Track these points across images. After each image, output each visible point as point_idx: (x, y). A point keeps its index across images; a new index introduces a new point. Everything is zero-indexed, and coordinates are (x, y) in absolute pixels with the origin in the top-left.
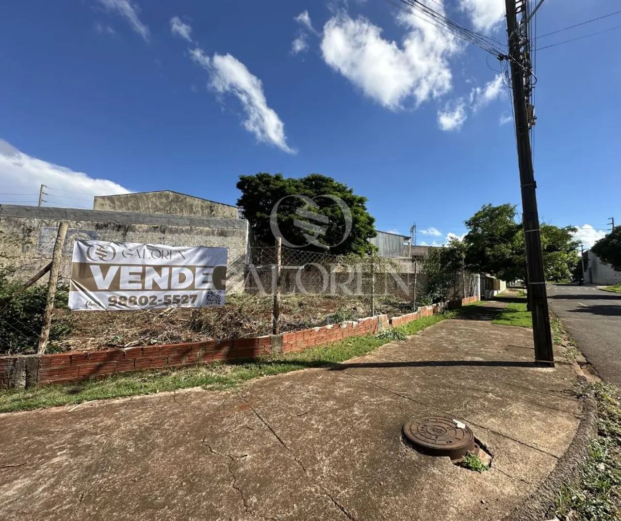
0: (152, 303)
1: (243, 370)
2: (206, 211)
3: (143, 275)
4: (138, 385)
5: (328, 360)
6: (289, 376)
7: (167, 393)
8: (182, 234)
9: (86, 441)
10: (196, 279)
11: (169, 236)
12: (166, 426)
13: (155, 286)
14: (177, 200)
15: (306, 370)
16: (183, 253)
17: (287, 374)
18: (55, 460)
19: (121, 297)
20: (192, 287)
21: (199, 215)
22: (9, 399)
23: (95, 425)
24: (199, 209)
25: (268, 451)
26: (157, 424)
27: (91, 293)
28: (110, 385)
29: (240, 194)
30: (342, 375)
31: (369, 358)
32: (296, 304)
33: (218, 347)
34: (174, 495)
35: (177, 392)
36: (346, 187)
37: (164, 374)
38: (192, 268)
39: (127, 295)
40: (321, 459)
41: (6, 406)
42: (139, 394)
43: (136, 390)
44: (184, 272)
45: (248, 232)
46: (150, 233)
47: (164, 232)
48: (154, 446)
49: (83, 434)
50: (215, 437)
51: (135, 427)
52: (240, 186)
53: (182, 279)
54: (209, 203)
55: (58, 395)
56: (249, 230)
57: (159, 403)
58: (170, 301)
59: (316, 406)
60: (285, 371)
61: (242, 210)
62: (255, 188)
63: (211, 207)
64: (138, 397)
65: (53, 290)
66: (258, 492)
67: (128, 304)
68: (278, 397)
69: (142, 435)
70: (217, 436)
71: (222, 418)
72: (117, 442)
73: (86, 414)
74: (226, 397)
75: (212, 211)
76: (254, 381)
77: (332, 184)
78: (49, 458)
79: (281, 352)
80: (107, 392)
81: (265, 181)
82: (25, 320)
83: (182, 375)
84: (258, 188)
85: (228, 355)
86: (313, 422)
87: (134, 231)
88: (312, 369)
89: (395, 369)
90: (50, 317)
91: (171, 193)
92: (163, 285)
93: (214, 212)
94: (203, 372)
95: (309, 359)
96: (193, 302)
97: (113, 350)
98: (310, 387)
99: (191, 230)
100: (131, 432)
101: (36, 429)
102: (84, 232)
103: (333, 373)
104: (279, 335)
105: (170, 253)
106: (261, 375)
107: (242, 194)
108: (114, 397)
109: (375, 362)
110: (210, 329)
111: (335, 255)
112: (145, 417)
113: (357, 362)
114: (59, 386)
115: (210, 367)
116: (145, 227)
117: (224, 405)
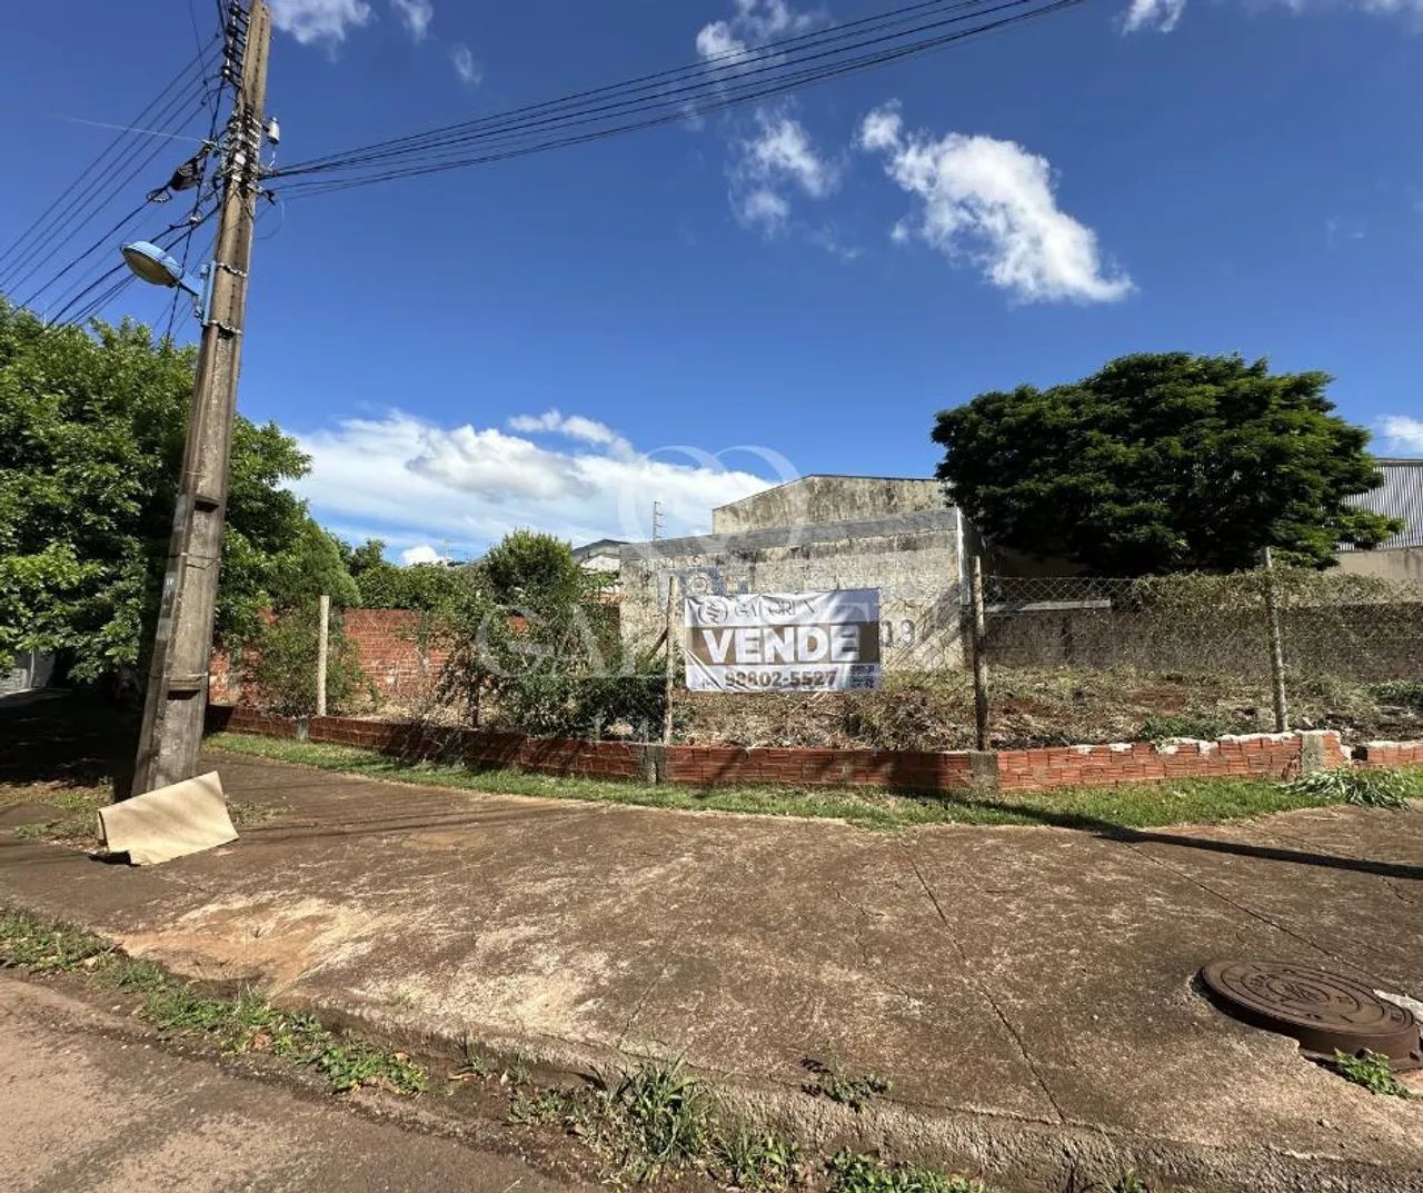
0: (775, 684)
1: (916, 807)
2: (881, 500)
3: (762, 640)
4: (764, 801)
5: (1101, 818)
6: (1000, 832)
7: (799, 819)
8: (837, 556)
9: (709, 849)
10: (833, 646)
11: (816, 562)
12: (790, 856)
13: (778, 660)
14: (828, 489)
15: (1042, 828)
16: (811, 604)
17: (998, 828)
18: (683, 859)
19: (739, 674)
20: (828, 659)
21: (867, 513)
22: (644, 792)
23: (718, 835)
24: (867, 499)
25: (916, 919)
26: (781, 851)
27: (706, 668)
28: (735, 796)
29: (940, 452)
30: (1121, 852)
31: (1226, 832)
32: (1066, 693)
33: (876, 761)
34: (788, 923)
35: (812, 820)
36: (1240, 362)
37: (797, 793)
38: (826, 627)
39: (746, 670)
40: (1000, 955)
41: (643, 799)
42: (766, 812)
43: (762, 808)
44: (813, 634)
45: (960, 534)
46: (788, 561)
47: (807, 556)
48: (775, 873)
49: (707, 842)
50: (847, 883)
51: (757, 848)
52: (939, 435)
53: (813, 646)
54: (885, 482)
55: (685, 797)
56: (964, 530)
57: (787, 827)
58: (798, 680)
59: (1030, 887)
60: (996, 822)
61: (950, 485)
62: (971, 434)
63: (888, 490)
64: (763, 816)
65: (671, 663)
66: (886, 956)
67: (746, 682)
68: (963, 857)
69: (763, 859)
70: (851, 884)
71: (864, 865)
72: (737, 859)
73: (708, 823)
74: (877, 840)
75: (891, 498)
76: (931, 827)
77: (1182, 370)
78: (678, 856)
79: (995, 788)
80: (730, 803)
81: (993, 412)
82: (650, 701)
83: (820, 799)
84: (976, 431)
85: (892, 778)
86: (1012, 907)
87: (765, 561)
88: (1055, 828)
89: (1290, 866)
90: (671, 699)
91: (817, 479)
92: (788, 656)
93: (896, 499)
94: (852, 800)
95: (1057, 810)
96: (831, 683)
97: (736, 748)
98: (1034, 857)
99: (851, 546)
100: (753, 853)
101: (667, 825)
102: (703, 570)
103: (1102, 845)
104: (988, 753)
105: (793, 605)
106: (946, 820)
107: (945, 451)
108: (738, 811)
109: (1240, 843)
110: (874, 732)
111: (1127, 579)
112: (770, 841)
113: (1184, 834)
114: (686, 787)
115: (865, 793)
116: (780, 551)
117: (871, 851)
